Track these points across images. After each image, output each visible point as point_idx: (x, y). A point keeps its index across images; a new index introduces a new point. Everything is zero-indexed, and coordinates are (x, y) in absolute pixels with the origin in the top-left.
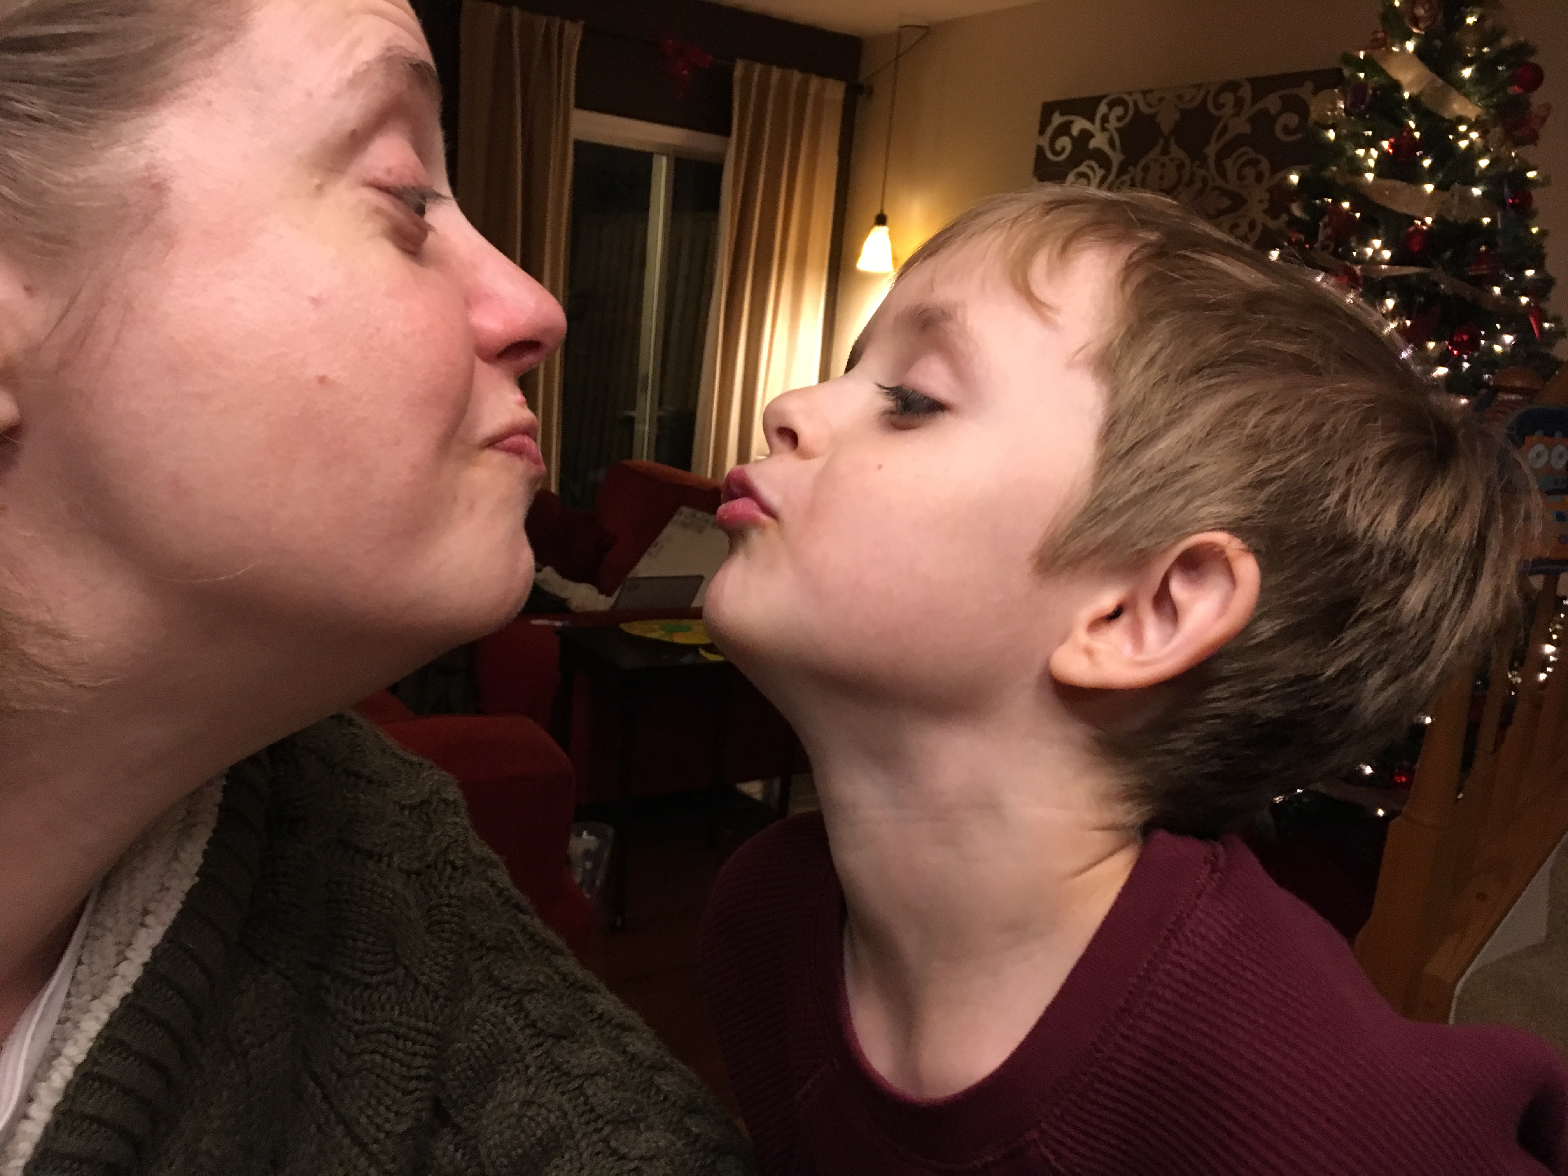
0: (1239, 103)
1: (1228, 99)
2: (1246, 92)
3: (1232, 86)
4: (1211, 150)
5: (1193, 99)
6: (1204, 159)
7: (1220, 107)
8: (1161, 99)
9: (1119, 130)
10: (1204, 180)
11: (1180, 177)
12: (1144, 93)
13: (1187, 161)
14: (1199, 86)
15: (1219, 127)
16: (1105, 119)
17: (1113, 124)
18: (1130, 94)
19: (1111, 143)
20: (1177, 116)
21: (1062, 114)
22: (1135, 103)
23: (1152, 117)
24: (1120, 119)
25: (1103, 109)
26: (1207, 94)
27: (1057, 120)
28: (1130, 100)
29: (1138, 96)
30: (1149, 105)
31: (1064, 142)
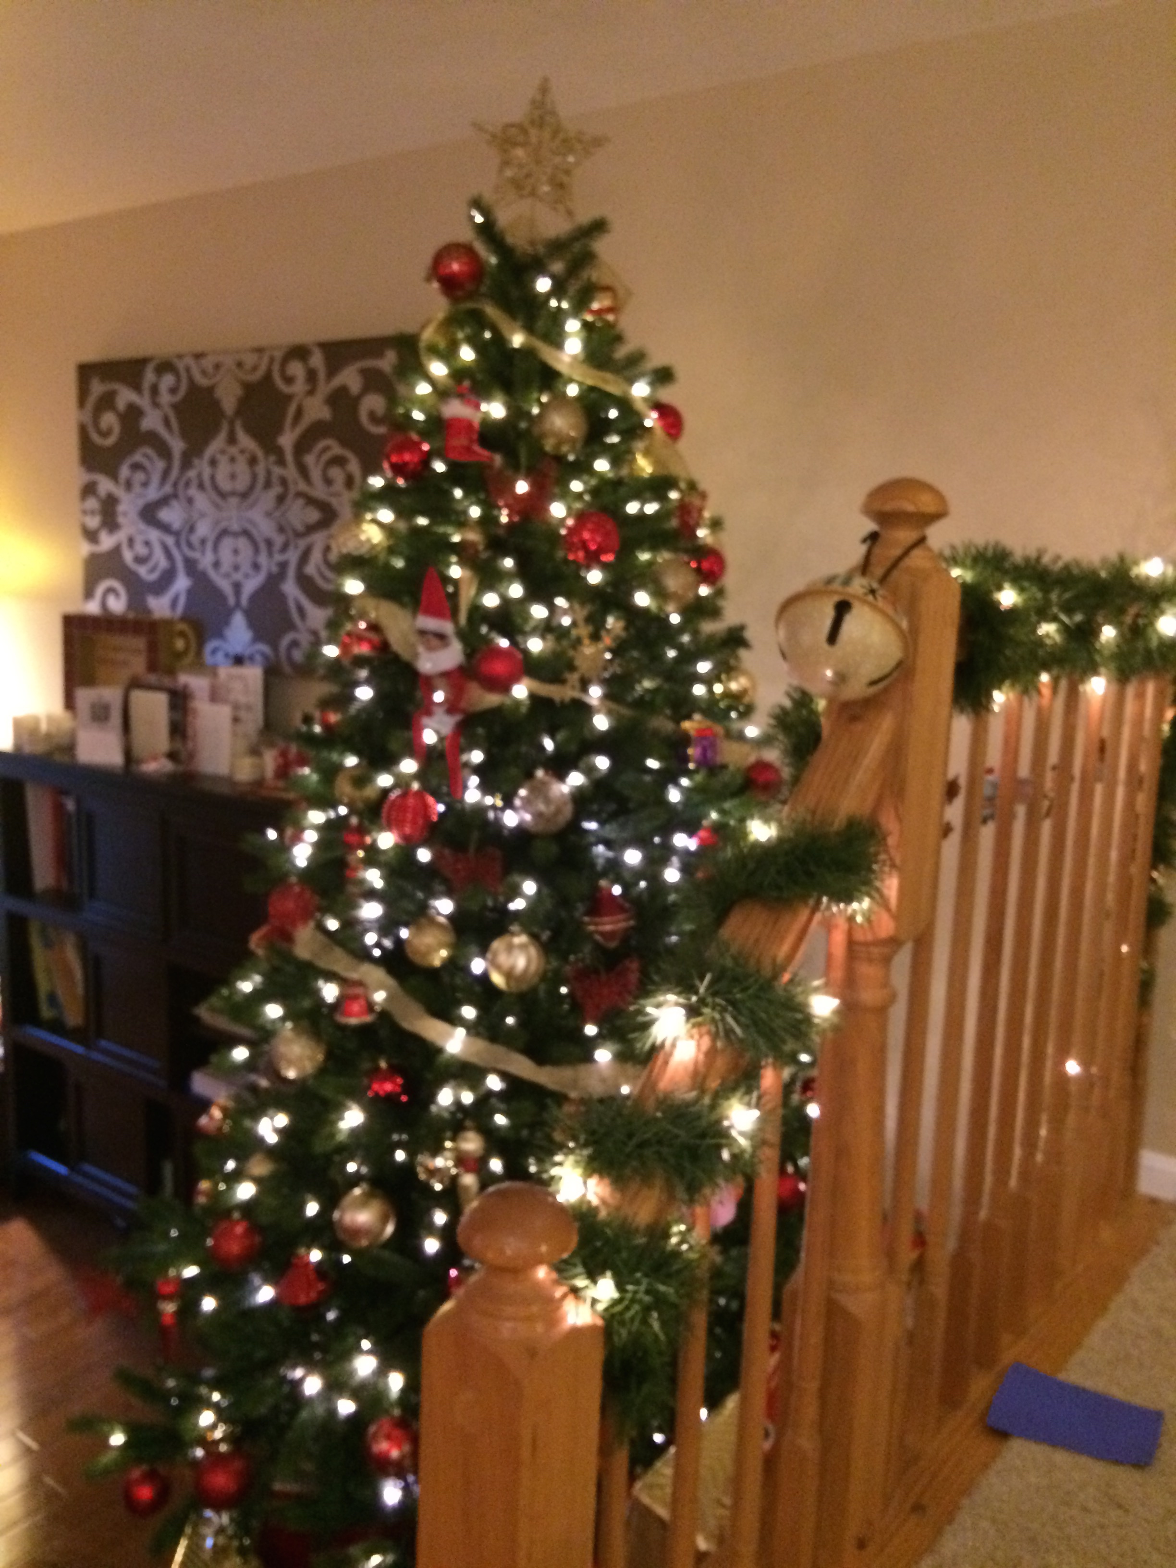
0: (311, 376)
1: (296, 369)
2: (317, 360)
3: (299, 352)
4: (287, 440)
5: (255, 368)
6: (278, 452)
7: (289, 380)
8: (217, 367)
9: (175, 406)
10: (284, 482)
11: (254, 477)
12: (198, 356)
13: (260, 454)
14: (260, 350)
15: (292, 409)
16: (155, 390)
17: (165, 398)
18: (180, 357)
19: (167, 422)
20: (238, 391)
21: (103, 380)
22: (188, 370)
23: (211, 390)
24: (173, 391)
25: (149, 376)
26: (272, 360)
27: (97, 388)
28: (181, 366)
29: (189, 361)
30: (204, 373)
31: (109, 419)
